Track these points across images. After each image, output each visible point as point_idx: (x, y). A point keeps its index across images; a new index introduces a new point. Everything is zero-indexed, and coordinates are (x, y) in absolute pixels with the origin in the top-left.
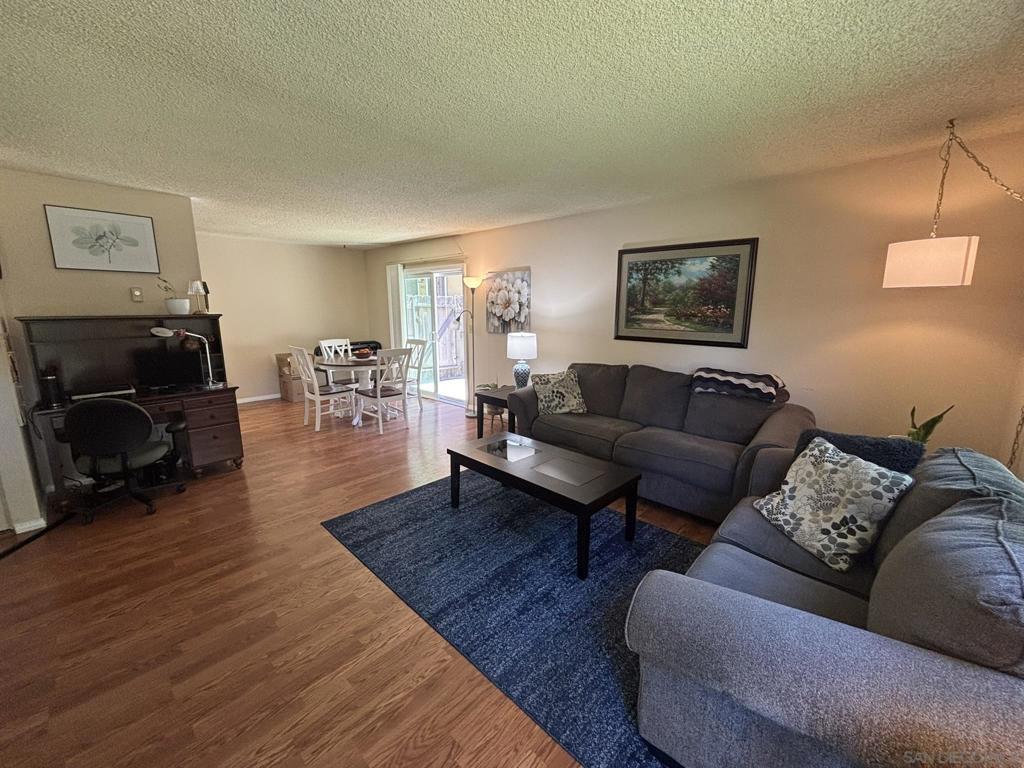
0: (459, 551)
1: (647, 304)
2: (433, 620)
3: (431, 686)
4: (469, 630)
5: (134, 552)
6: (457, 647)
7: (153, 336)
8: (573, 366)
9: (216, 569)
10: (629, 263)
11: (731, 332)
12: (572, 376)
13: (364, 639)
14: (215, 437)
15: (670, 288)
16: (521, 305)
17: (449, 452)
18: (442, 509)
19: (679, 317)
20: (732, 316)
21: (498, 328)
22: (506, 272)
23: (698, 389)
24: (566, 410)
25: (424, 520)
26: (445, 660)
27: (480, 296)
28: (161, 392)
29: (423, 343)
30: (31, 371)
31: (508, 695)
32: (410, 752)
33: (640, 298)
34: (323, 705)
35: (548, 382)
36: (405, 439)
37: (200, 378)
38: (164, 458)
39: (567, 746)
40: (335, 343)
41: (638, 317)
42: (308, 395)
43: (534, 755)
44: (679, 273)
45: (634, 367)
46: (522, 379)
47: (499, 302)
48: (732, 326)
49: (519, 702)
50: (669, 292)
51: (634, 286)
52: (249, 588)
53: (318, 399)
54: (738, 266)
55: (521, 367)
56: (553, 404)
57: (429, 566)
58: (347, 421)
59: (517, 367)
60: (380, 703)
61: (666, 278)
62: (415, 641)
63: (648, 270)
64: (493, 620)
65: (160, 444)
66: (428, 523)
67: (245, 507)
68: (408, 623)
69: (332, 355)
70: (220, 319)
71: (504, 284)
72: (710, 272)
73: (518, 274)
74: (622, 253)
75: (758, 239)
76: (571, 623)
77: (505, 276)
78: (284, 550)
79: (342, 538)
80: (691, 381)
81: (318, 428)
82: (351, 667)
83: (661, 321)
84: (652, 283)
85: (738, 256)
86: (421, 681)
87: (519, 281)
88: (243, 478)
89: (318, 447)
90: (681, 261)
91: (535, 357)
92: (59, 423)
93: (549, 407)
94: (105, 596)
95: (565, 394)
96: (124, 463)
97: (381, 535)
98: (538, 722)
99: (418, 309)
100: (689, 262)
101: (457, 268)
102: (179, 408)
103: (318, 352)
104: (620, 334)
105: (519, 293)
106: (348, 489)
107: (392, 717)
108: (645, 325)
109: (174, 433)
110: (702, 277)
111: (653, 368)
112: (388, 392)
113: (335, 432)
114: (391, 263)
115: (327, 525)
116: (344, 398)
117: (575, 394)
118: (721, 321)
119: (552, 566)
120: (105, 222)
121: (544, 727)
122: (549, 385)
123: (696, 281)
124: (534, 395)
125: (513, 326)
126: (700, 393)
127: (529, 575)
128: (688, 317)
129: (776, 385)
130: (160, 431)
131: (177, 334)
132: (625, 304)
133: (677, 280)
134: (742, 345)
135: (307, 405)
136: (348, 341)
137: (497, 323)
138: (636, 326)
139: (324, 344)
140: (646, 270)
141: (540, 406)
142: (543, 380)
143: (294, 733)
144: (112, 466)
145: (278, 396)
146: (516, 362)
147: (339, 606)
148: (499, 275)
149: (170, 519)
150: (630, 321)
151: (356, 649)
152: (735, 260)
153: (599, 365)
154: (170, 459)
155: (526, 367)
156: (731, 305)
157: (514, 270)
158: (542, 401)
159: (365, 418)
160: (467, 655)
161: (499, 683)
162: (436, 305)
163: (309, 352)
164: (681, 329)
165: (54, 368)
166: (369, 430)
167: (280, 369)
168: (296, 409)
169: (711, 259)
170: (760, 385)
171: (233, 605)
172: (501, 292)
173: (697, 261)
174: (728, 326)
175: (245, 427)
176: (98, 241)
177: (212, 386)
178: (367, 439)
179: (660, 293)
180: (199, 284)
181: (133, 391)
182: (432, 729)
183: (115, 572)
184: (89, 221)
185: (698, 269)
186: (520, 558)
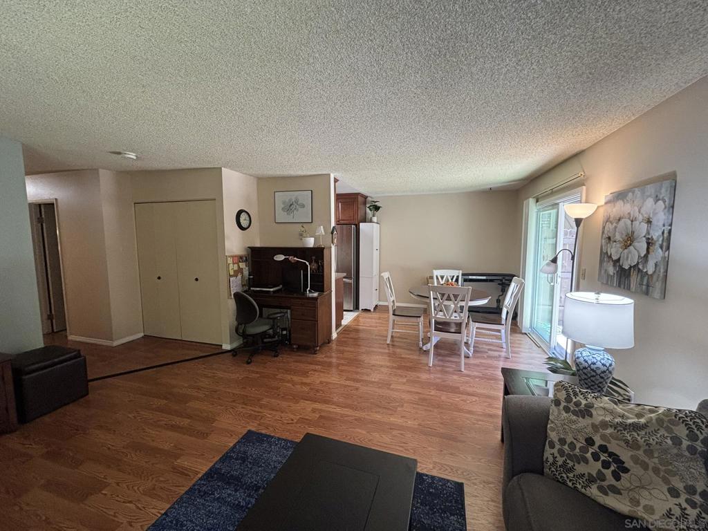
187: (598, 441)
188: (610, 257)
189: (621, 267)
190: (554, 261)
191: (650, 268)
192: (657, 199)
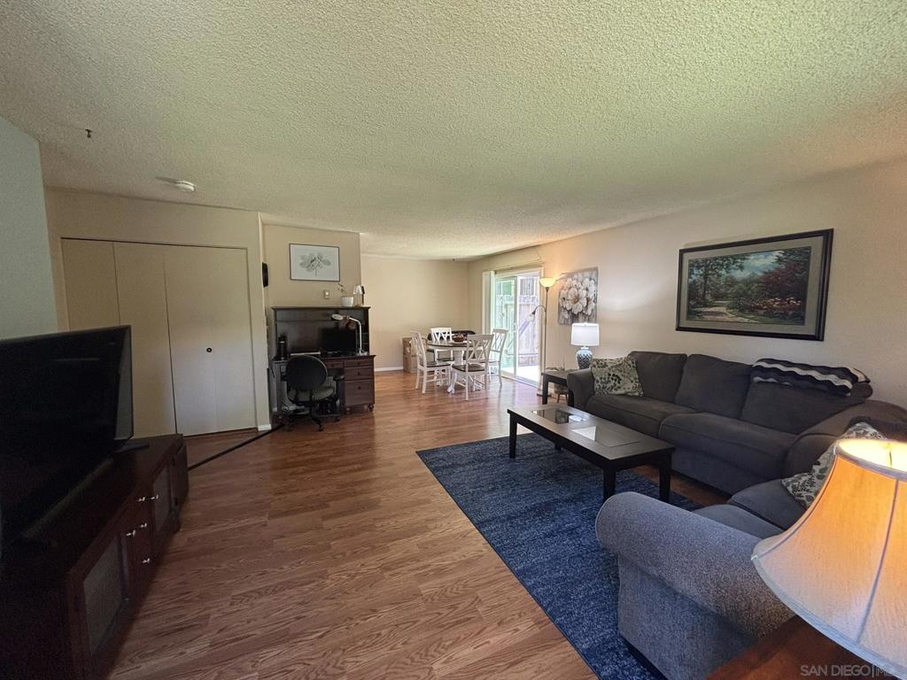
0: (509, 486)
1: (709, 298)
2: (479, 526)
3: (468, 563)
4: (504, 537)
5: (310, 449)
6: (492, 545)
7: (333, 319)
8: (633, 354)
9: (350, 468)
10: (690, 261)
11: (803, 324)
12: (630, 362)
13: (431, 525)
14: (359, 388)
15: (732, 282)
16: (588, 300)
17: (509, 411)
18: (502, 457)
19: (742, 310)
20: (803, 307)
21: (567, 320)
22: (576, 273)
23: (757, 379)
24: (619, 392)
25: (488, 462)
26: (481, 551)
27: (553, 295)
28: (333, 355)
29: (505, 332)
30: (274, 337)
31: (523, 583)
32: (448, 593)
33: (701, 292)
34: (400, 553)
35: (605, 365)
36: (485, 405)
37: (354, 348)
38: (330, 397)
39: (560, 626)
40: (441, 330)
41: (699, 309)
42: (419, 366)
43: (532, 623)
44: (741, 268)
45: (693, 355)
46: (584, 362)
47: (570, 297)
48: (803, 318)
49: (530, 590)
50: (731, 286)
51: (694, 282)
52: (368, 481)
53: (426, 370)
54: (809, 258)
55: (584, 352)
56: (609, 385)
57: (484, 492)
58: (444, 389)
59: (579, 352)
60: (435, 562)
61: (727, 272)
62: (464, 535)
63: (708, 267)
64: (524, 536)
65: (329, 388)
66: (489, 464)
67: (372, 435)
68: (462, 523)
69: (438, 339)
70: (369, 310)
71: (574, 282)
72: (777, 265)
73: (587, 274)
74: (682, 252)
75: (832, 230)
76: (587, 552)
77: (576, 276)
78: (391, 464)
79: (428, 464)
80: (749, 371)
81: (424, 392)
82: (419, 538)
83: (723, 313)
84: (713, 278)
85: (809, 248)
86: (463, 559)
87: (587, 280)
88: (373, 417)
89: (423, 404)
90: (744, 257)
91: (597, 344)
92: (284, 368)
93: (604, 388)
94: (295, 469)
95: (622, 378)
96: (311, 398)
97: (454, 466)
98: (541, 605)
99: (506, 305)
100: (752, 257)
101: (536, 271)
102: (341, 366)
103: (430, 337)
104: (681, 326)
105: (587, 290)
106: (436, 433)
107: (440, 572)
108: (709, 318)
109: (337, 381)
110: (767, 271)
111: (712, 358)
112: (474, 368)
113: (436, 395)
114: (485, 271)
115: (420, 454)
116: (443, 371)
117: (632, 379)
118: (791, 313)
119: (583, 512)
120: (315, 251)
121: (545, 609)
122: (606, 369)
123: (760, 274)
124: (591, 377)
125: (581, 317)
126: (759, 382)
127: (561, 513)
128: (753, 310)
129: (854, 379)
130: (331, 381)
131: (345, 319)
132: (686, 299)
133: (739, 275)
134: (818, 336)
135: (418, 374)
136: (450, 330)
137: (567, 316)
138: (697, 318)
139: (434, 331)
140: (707, 266)
141: (596, 386)
142: (602, 364)
143: (382, 562)
144: (304, 397)
145: (402, 368)
146: (579, 348)
147: (419, 503)
148: (570, 275)
149: (329, 436)
150: (691, 313)
151: (423, 529)
152: (806, 252)
153: (658, 354)
154: (333, 399)
155: (589, 353)
156: (802, 297)
157: (583, 271)
158: (598, 381)
159: (458, 388)
160: (498, 551)
161: (517, 574)
162: (518, 303)
163: (422, 336)
164: (746, 321)
165: (284, 337)
166: (459, 396)
167: (404, 349)
168: (411, 378)
169: (777, 253)
170: (832, 378)
171: (358, 488)
172: (571, 290)
173: (762, 256)
174: (799, 317)
175: (377, 386)
176: (311, 263)
177: (360, 354)
178: (458, 402)
179: (722, 287)
180: (359, 287)
181: (319, 353)
182: (465, 586)
183: (300, 459)
184: (310, 251)
185: (762, 263)
186: (556, 501)
187: (612, 373)
188: (565, 309)
189: (573, 314)
190: (534, 313)
191: (589, 312)
192: (590, 279)
